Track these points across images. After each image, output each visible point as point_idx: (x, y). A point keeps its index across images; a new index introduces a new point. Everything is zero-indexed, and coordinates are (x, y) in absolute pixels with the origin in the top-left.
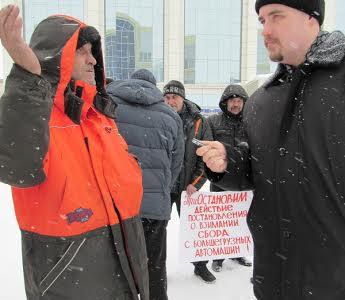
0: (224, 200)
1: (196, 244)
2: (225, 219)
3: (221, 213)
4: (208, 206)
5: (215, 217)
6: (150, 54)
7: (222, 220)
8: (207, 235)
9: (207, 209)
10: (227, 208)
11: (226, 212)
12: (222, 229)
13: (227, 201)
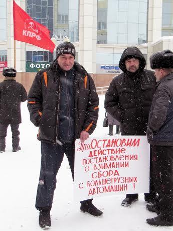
0: (119, 143)
1: (89, 184)
2: (117, 161)
3: (115, 155)
4: (102, 149)
5: (109, 158)
6: (67, 16)
7: (115, 162)
8: (100, 175)
9: (102, 152)
10: (120, 151)
11: (119, 155)
12: (114, 169)
13: (121, 144)
